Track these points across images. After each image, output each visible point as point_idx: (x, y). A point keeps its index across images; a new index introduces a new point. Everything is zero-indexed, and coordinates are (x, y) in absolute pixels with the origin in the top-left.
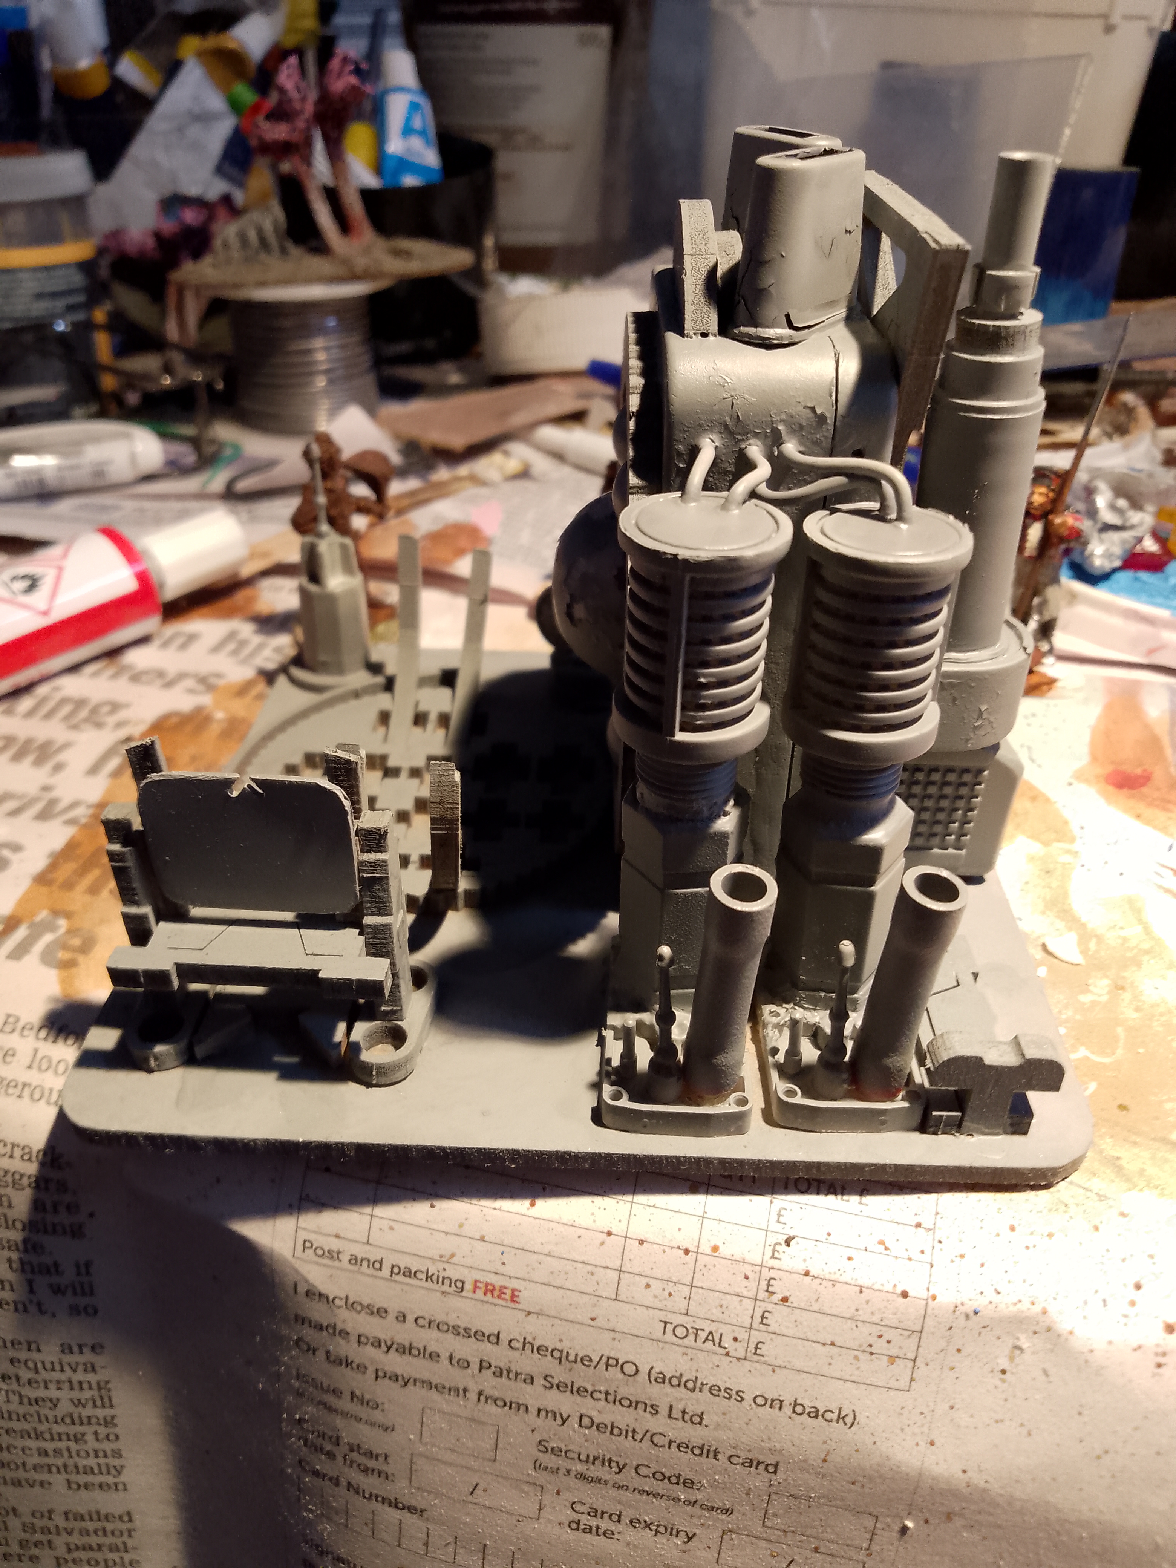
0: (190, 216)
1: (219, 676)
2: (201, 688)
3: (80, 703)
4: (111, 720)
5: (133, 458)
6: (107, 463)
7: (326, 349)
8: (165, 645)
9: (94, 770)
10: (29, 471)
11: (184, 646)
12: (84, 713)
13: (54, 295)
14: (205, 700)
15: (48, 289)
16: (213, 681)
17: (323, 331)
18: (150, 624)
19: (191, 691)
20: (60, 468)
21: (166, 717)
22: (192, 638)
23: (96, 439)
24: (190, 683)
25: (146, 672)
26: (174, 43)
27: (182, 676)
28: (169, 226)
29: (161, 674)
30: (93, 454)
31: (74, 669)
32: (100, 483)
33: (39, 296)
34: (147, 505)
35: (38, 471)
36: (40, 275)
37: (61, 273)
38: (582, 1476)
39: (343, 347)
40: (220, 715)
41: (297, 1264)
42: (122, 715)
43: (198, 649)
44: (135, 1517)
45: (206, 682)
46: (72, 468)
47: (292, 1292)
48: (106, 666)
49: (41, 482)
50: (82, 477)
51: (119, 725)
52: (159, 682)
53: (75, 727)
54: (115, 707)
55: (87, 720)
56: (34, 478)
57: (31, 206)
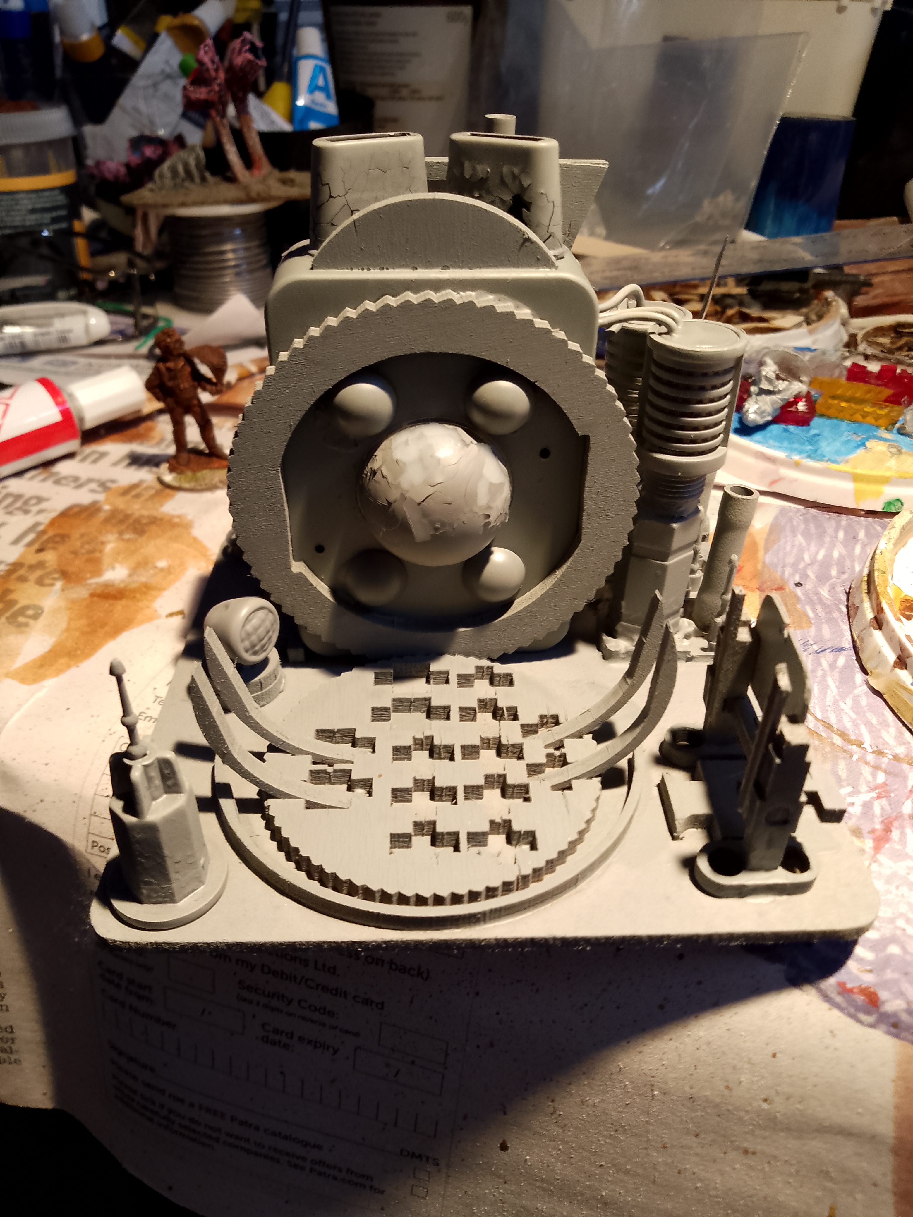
0: (149, 152)
1: (113, 481)
2: (100, 489)
3: (18, 497)
4: (35, 509)
5: (87, 328)
6: (70, 331)
7: (234, 251)
8: (83, 460)
9: (16, 542)
10: (14, 336)
11: (95, 461)
12: (19, 504)
13: (44, 210)
14: (100, 497)
15: (38, 206)
16: (109, 485)
17: (231, 239)
18: (73, 445)
19: (93, 491)
20: (35, 335)
21: (71, 508)
22: (103, 455)
23: (61, 315)
24: (94, 486)
25: (65, 478)
26: (154, 21)
27: (90, 481)
28: (135, 159)
29: (76, 479)
30: (59, 325)
31: (19, 474)
32: (64, 345)
33: (33, 211)
34: (93, 361)
35: (19, 336)
36: (33, 196)
37: (47, 194)
38: (266, 1006)
39: (246, 249)
40: (107, 507)
41: (89, 857)
42: (43, 505)
43: (104, 463)
44: (15, 1030)
45: (104, 485)
46: (43, 334)
47: (87, 875)
48: (40, 474)
49: (23, 344)
50: (51, 341)
51: (40, 512)
52: (73, 485)
53: (10, 513)
54: (40, 500)
55: (19, 509)
56: (17, 341)
57: (27, 147)
